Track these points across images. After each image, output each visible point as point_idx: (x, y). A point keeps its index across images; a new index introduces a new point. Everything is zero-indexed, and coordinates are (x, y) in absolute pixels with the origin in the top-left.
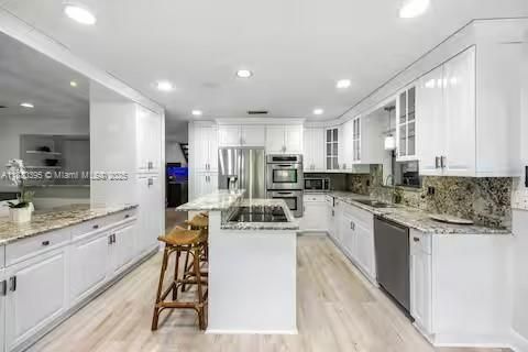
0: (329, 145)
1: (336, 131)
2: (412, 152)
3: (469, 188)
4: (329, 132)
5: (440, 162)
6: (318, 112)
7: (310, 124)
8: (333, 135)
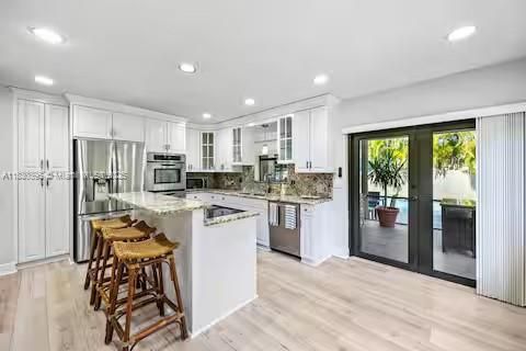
0: (205, 148)
1: (211, 135)
2: (290, 157)
3: (315, 179)
4: (205, 135)
5: (309, 165)
6: (207, 116)
7: (192, 125)
8: (208, 138)
